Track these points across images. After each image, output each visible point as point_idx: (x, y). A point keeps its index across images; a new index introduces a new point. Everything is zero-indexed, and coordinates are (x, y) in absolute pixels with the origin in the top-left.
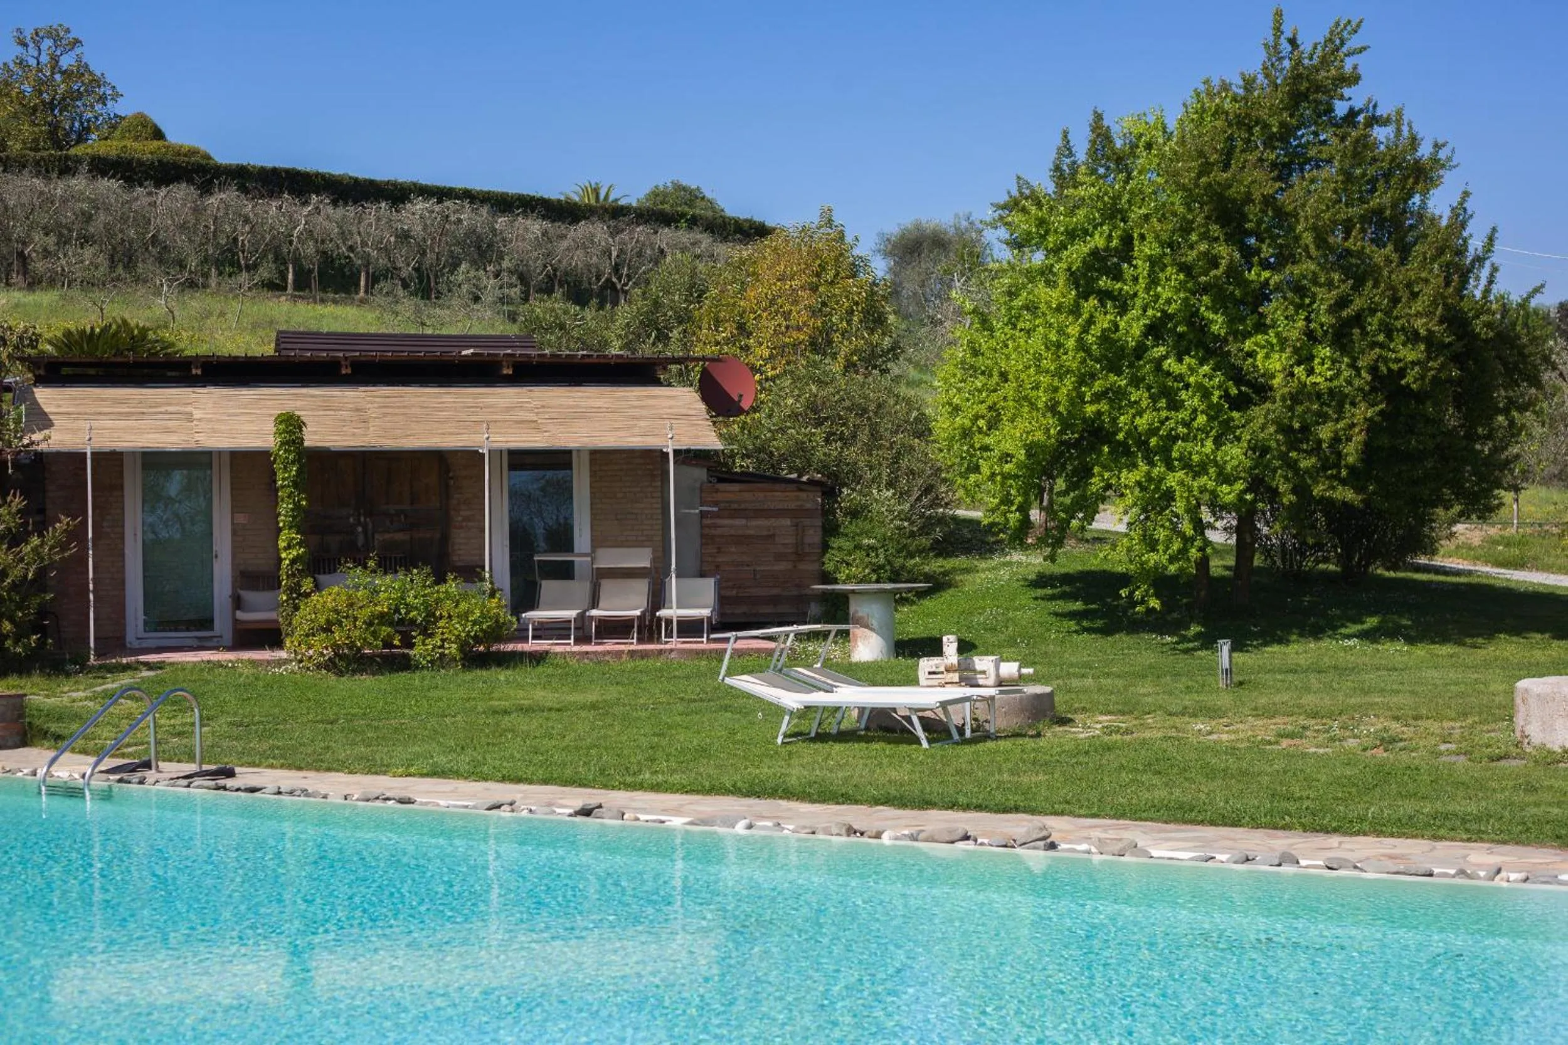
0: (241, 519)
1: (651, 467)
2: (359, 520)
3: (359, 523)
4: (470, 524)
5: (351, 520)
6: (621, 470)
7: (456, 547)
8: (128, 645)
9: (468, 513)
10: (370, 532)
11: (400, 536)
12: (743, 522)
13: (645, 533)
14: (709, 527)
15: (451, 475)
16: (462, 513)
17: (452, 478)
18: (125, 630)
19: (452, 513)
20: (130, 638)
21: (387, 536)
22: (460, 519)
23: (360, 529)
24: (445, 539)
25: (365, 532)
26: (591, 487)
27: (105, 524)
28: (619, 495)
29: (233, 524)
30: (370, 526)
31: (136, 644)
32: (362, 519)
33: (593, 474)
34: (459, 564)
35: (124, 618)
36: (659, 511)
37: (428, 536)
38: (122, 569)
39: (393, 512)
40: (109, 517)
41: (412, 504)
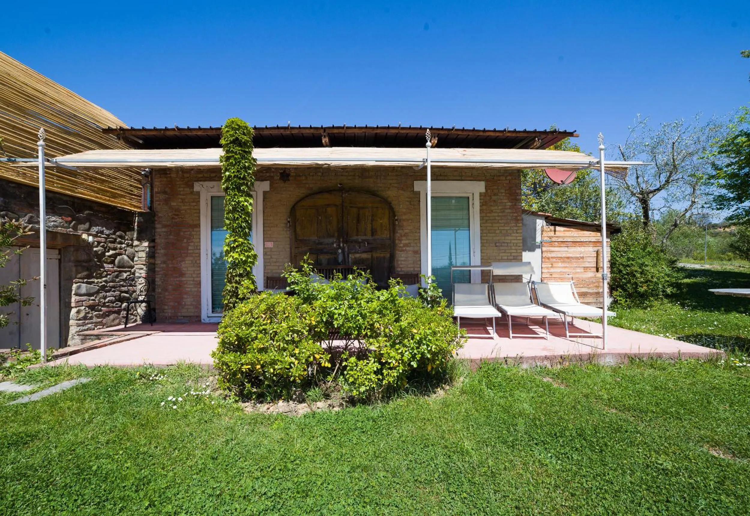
0: (270, 245)
1: (516, 215)
2: (339, 245)
3: (340, 248)
4: (408, 248)
5: (335, 245)
6: (498, 216)
7: (399, 262)
8: (202, 321)
9: (407, 242)
10: (346, 253)
11: (364, 256)
12: (566, 249)
13: (513, 254)
14: (547, 251)
15: (396, 218)
16: (402, 242)
17: (397, 220)
18: (201, 312)
19: (397, 242)
20: (204, 315)
21: (357, 256)
22: (402, 245)
23: (340, 251)
24: (392, 257)
25: (343, 252)
26: (481, 226)
27: (190, 248)
28: (498, 232)
29: (264, 248)
30: (346, 249)
31: (207, 320)
32: (341, 245)
33: (482, 218)
34: (401, 273)
35: (200, 305)
36: (521, 241)
37: (382, 255)
38: (199, 275)
39: (360, 240)
40: (192, 244)
41: (372, 235)
